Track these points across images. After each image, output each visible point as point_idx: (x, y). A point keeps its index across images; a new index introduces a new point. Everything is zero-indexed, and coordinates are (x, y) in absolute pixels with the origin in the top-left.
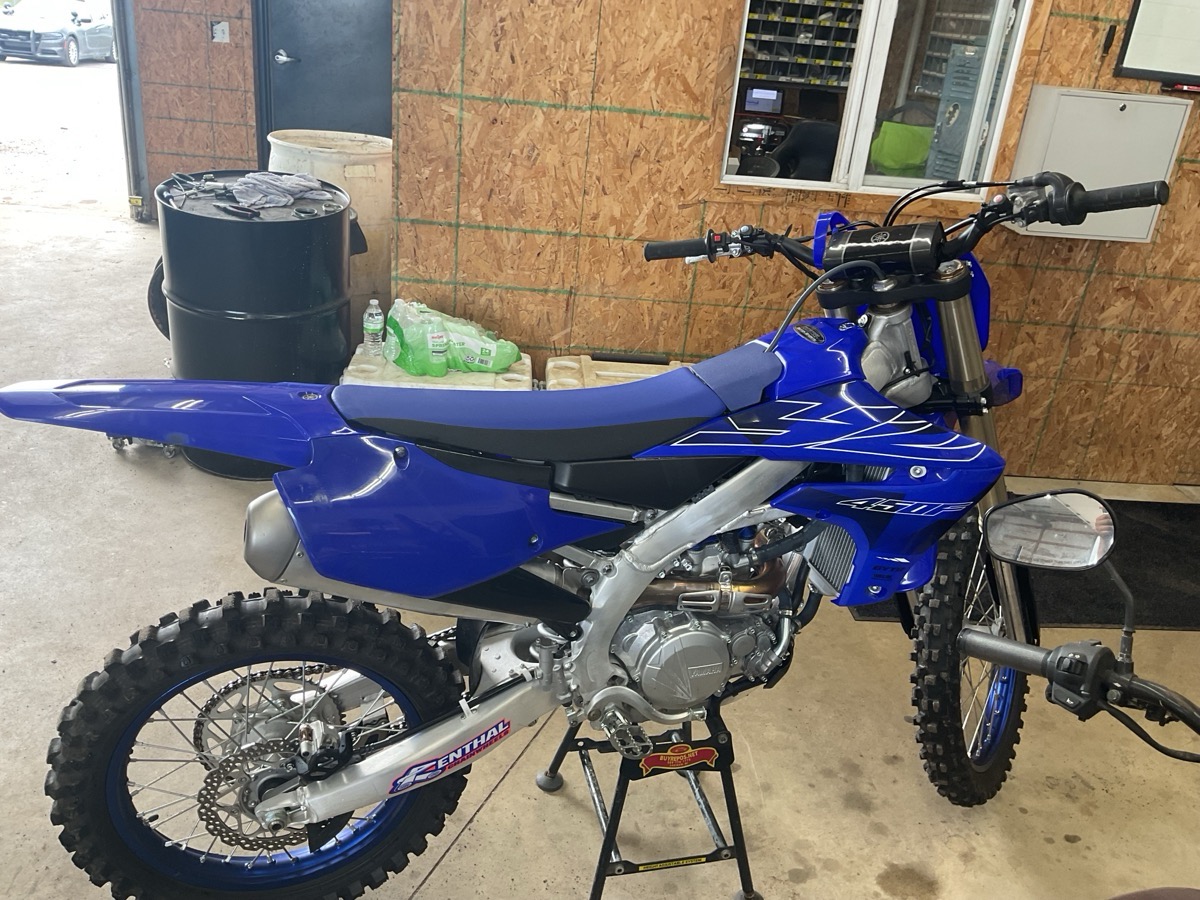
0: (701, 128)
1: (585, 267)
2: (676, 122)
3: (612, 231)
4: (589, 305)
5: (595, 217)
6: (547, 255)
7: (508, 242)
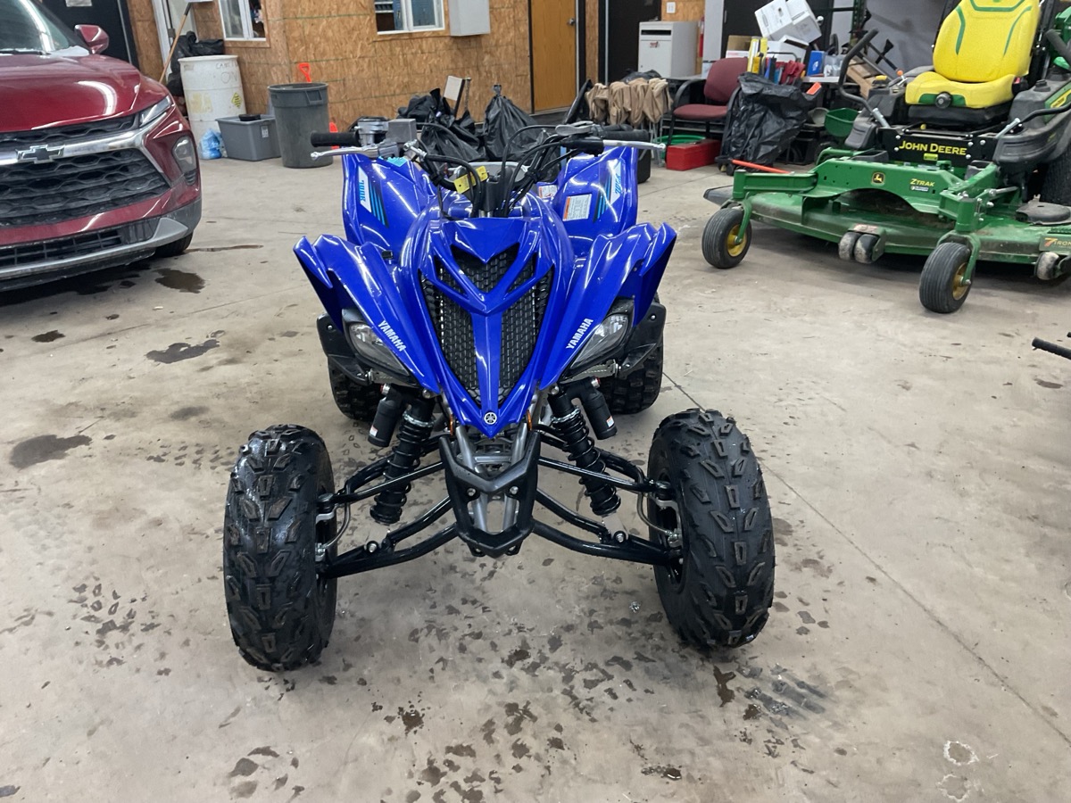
0: (368, 18)
1: (346, 70)
2: (361, 17)
3: (351, 56)
4: (349, 83)
5: (346, 52)
6: (335, 68)
7: (323, 64)
